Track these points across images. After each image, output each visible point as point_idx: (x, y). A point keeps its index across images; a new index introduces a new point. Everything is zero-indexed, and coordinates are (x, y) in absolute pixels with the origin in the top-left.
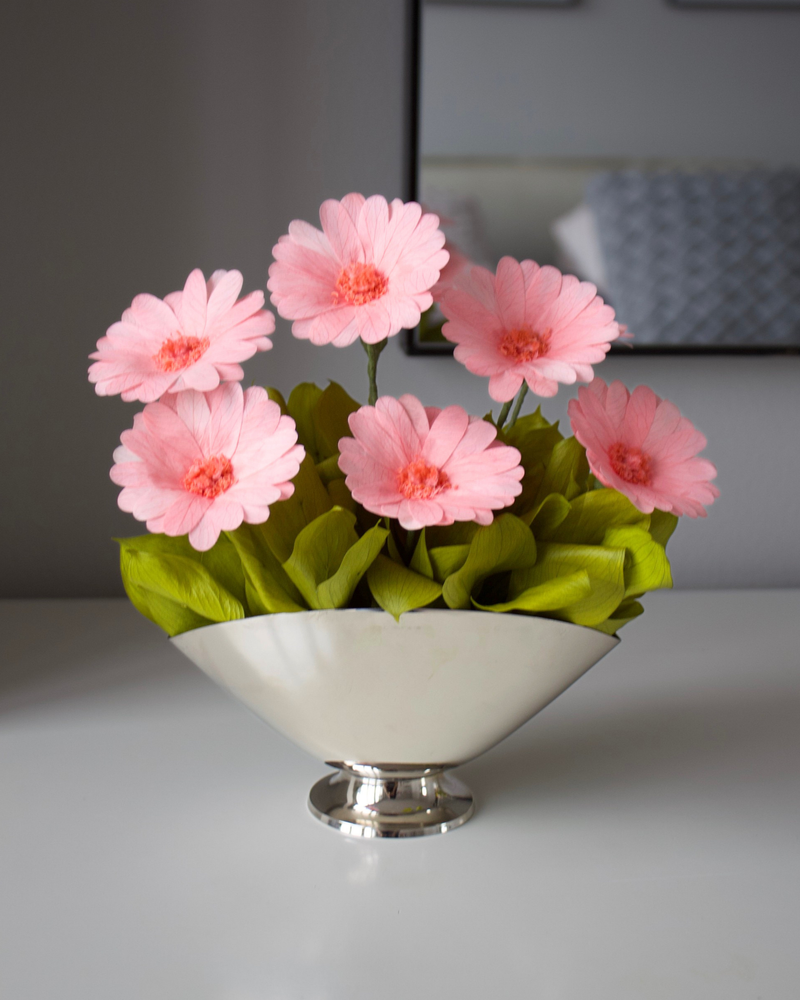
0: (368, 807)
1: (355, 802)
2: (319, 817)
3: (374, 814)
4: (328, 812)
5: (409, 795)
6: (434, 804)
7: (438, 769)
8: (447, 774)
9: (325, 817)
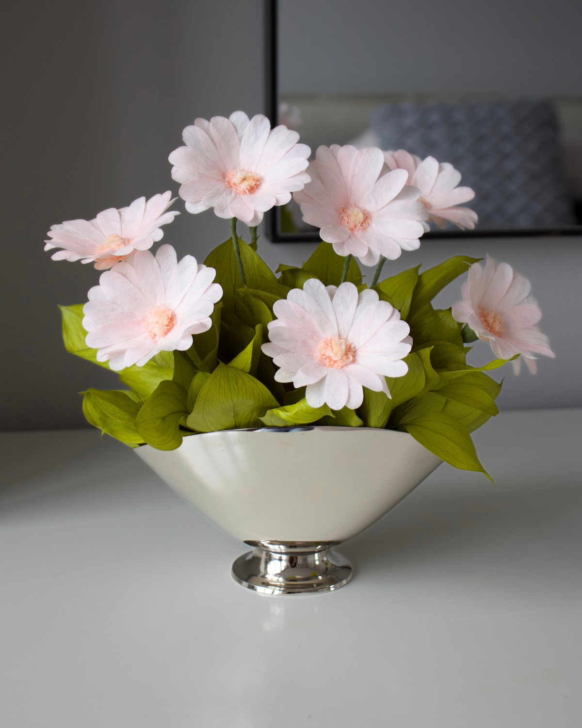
0: (276, 575)
1: (266, 573)
2: (240, 583)
3: (281, 579)
4: (246, 580)
5: (306, 566)
6: (325, 573)
7: (327, 546)
8: (333, 549)
9: (245, 584)
